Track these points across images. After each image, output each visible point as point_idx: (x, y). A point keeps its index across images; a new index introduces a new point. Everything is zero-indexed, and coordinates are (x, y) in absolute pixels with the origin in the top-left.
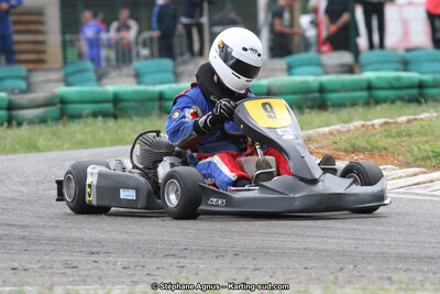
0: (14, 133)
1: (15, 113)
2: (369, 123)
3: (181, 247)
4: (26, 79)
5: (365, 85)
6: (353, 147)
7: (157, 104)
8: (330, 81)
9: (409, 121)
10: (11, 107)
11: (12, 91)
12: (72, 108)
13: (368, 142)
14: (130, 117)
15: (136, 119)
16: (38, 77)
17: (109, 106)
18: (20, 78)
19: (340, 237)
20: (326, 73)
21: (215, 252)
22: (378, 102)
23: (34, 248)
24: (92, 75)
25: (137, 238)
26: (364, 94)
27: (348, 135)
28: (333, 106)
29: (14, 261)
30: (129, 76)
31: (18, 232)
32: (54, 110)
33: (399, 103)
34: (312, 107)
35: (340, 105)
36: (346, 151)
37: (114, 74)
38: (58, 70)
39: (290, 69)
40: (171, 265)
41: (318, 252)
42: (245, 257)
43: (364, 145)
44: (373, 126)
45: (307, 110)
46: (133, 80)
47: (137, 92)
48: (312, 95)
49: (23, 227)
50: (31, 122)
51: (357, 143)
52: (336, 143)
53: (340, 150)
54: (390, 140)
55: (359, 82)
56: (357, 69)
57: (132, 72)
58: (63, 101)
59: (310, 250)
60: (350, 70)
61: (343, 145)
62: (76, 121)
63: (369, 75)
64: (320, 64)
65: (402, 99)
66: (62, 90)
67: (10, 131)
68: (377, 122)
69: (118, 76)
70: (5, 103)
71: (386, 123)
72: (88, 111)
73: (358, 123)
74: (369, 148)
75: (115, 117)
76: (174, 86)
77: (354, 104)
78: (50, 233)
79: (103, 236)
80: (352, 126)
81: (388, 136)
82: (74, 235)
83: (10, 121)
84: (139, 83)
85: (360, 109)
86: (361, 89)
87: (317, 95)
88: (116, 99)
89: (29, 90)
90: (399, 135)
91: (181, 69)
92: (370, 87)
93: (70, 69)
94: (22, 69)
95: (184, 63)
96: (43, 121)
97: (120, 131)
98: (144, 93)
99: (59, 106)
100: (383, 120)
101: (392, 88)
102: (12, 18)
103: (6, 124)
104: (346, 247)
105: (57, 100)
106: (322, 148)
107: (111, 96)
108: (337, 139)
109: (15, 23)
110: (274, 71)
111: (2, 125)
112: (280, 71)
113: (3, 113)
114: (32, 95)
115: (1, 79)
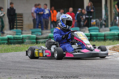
3: (80, 74)
4: (41, 32)
10: (37, 39)
16: (44, 31)
21: (89, 75)
23: (41, 74)
25: (68, 71)
29: (36, 77)
31: (37, 70)
34: (116, 40)
38: (49, 30)
39: (110, 30)
42: (97, 77)
48: (116, 37)
49: (38, 68)
50: (42, 43)
59: (114, 75)
66: (50, 34)
67: (37, 45)
70: (35, 38)
78: (45, 70)
79: (60, 71)
87: (117, 37)
94: (40, 30)
95: (82, 28)
103: (35, 43)
105: (49, 37)
106: (118, 49)
110: (106, 31)
111: (34, 43)
112: (108, 31)
113: (35, 40)
114: (43, 36)
115: (34, 32)
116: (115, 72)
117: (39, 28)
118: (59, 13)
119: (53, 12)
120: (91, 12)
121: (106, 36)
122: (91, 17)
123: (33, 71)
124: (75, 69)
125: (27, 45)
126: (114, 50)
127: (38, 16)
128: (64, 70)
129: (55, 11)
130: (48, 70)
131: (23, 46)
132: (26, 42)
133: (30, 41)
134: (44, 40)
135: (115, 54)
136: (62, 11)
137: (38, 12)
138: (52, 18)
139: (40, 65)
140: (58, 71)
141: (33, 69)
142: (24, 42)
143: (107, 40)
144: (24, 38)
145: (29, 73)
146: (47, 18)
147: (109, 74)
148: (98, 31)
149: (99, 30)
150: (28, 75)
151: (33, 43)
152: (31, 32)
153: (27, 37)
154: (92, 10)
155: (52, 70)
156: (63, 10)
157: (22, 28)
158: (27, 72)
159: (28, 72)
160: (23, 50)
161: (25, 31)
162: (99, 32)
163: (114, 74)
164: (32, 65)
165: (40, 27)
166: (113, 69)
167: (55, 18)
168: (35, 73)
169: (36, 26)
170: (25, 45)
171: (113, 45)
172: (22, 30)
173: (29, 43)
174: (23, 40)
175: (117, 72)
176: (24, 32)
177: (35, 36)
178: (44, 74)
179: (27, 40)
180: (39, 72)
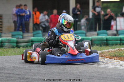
1: (18, 44)
4: (22, 35)
6: (116, 56)
8: (109, 38)
10: (17, 42)
13: (120, 54)
16: (26, 35)
20: (108, 36)
23: (22, 80)
24: (41, 35)
26: (119, 42)
27: (114, 52)
31: (17, 76)
32: (30, 44)
34: (104, 45)
36: (113, 57)
39: (98, 35)
43: (119, 55)
44: (121, 50)
45: (102, 46)
48: (104, 42)
49: (19, 75)
50: (23, 47)
51: (117, 54)
52: (110, 54)
53: (112, 56)
55: (118, 38)
56: (117, 35)
60: (115, 35)
61: (112, 55)
66: (32, 38)
68: (123, 49)
70: (16, 41)
73: (117, 49)
74: (120, 56)
77: (116, 44)
78: (27, 77)
80: (115, 50)
82: (34, 77)
87: (106, 41)
92: (121, 40)
94: (21, 33)
96: (27, 47)
99: (31, 43)
105: (31, 41)
106: (106, 55)
108: (111, 53)
110: (93, 35)
111: (15, 47)
112: (95, 35)
113: (15, 44)
114: (24, 39)
115: (15, 35)
116: (103, 80)
117: (20, 31)
118: (42, 15)
119: (35, 14)
120: (77, 15)
121: (94, 41)
122: (77, 19)
123: (12, 77)
124: (59, 76)
125: (7, 50)
126: (102, 57)
127: (19, 18)
128: (47, 77)
129: (38, 13)
130: (29, 76)
131: (3, 50)
132: (6, 46)
133: (10, 45)
134: (25, 44)
135: (103, 60)
136: (45, 12)
137: (19, 13)
138: (35, 20)
139: (21, 71)
142: (4, 46)
143: (94, 45)
144: (3, 41)
145: (8, 80)
146: (27, 20)
148: (84, 35)
149: (86, 34)
151: (13, 47)
152: (11, 35)
153: (7, 40)
154: (78, 13)
156: (47, 11)
157: (2, 30)
158: (6, 79)
159: (8, 78)
160: (2, 54)
161: (5, 33)
162: (86, 36)
164: (12, 71)
165: (21, 29)
166: (100, 77)
167: (37, 20)
168: (15, 79)
169: (17, 29)
170: (4, 50)
171: (101, 50)
172: (1, 33)
173: (9, 47)
174: (2, 43)
175: (105, 80)
176: (3, 35)
177: (15, 39)
179: (6, 44)
180: (19, 79)
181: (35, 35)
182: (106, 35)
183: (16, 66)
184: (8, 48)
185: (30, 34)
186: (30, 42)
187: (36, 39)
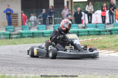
0: (11, 40)
1: (11, 36)
2: (88, 39)
3: (46, 66)
4: (14, 29)
5: (87, 31)
7: (42, 34)
8: (80, 30)
9: (97, 39)
10: (10, 35)
11: (10, 31)
12: (23, 35)
13: (88, 44)
14: (36, 37)
15: (37, 38)
16: (16, 28)
17: (31, 35)
18: (12, 28)
19: (81, 64)
20: (79, 28)
21: (54, 67)
22: (90, 35)
24: (28, 28)
25: (37, 64)
26: (87, 33)
28: (81, 35)
30: (36, 28)
31: (10, 62)
32: (19, 36)
33: (95, 35)
35: (82, 35)
37: (33, 28)
38: (21, 27)
40: (44, 70)
41: (76, 67)
42: (60, 68)
44: (89, 40)
46: (37, 29)
47: (38, 32)
49: (12, 61)
50: (14, 38)
51: (85, 44)
54: (92, 43)
55: (86, 30)
56: (86, 28)
57: (37, 28)
58: (21, 34)
60: (84, 28)
62: (24, 38)
63: (88, 29)
64: (78, 27)
65: (95, 34)
66: (21, 31)
67: (10, 40)
68: (90, 39)
69: (34, 28)
70: (9, 34)
71: (92, 40)
72: (26, 36)
73: (86, 40)
75: (33, 37)
76: (46, 31)
77: (85, 35)
78: (18, 62)
79: (29, 63)
80: (84, 40)
81: (92, 42)
83: (10, 38)
84: (38, 30)
85: (86, 36)
86: (86, 32)
87: (77, 33)
88: (33, 33)
89: (14, 31)
90: (94, 42)
91: (47, 27)
92: (88, 32)
93: (23, 26)
94: (13, 27)
95: (48, 26)
96: (17, 38)
97: (34, 40)
98: (39, 32)
100: (91, 39)
101: (93, 32)
102: (11, 16)
104: (82, 66)
107: (32, 33)
109: (12, 16)
111: (8, 39)
113: (8, 36)
115: (8, 29)
123: (7, 63)
125: (2, 40)
128: (33, 63)
130: (19, 62)
133: (5, 37)
134: (16, 36)
140: (28, 63)
141: (7, 62)
147: (70, 66)
150: (3, 67)
152: (5, 29)
153: (2, 33)
155: (23, 63)
158: (2, 64)
163: (74, 66)
177: (8, 32)
178: (17, 66)
179: (2, 36)
180: (12, 64)
181: (23, 29)
182: (77, 28)
183: (9, 54)
184: (3, 39)
185: (20, 28)
186: (19, 34)
187: (25, 32)
